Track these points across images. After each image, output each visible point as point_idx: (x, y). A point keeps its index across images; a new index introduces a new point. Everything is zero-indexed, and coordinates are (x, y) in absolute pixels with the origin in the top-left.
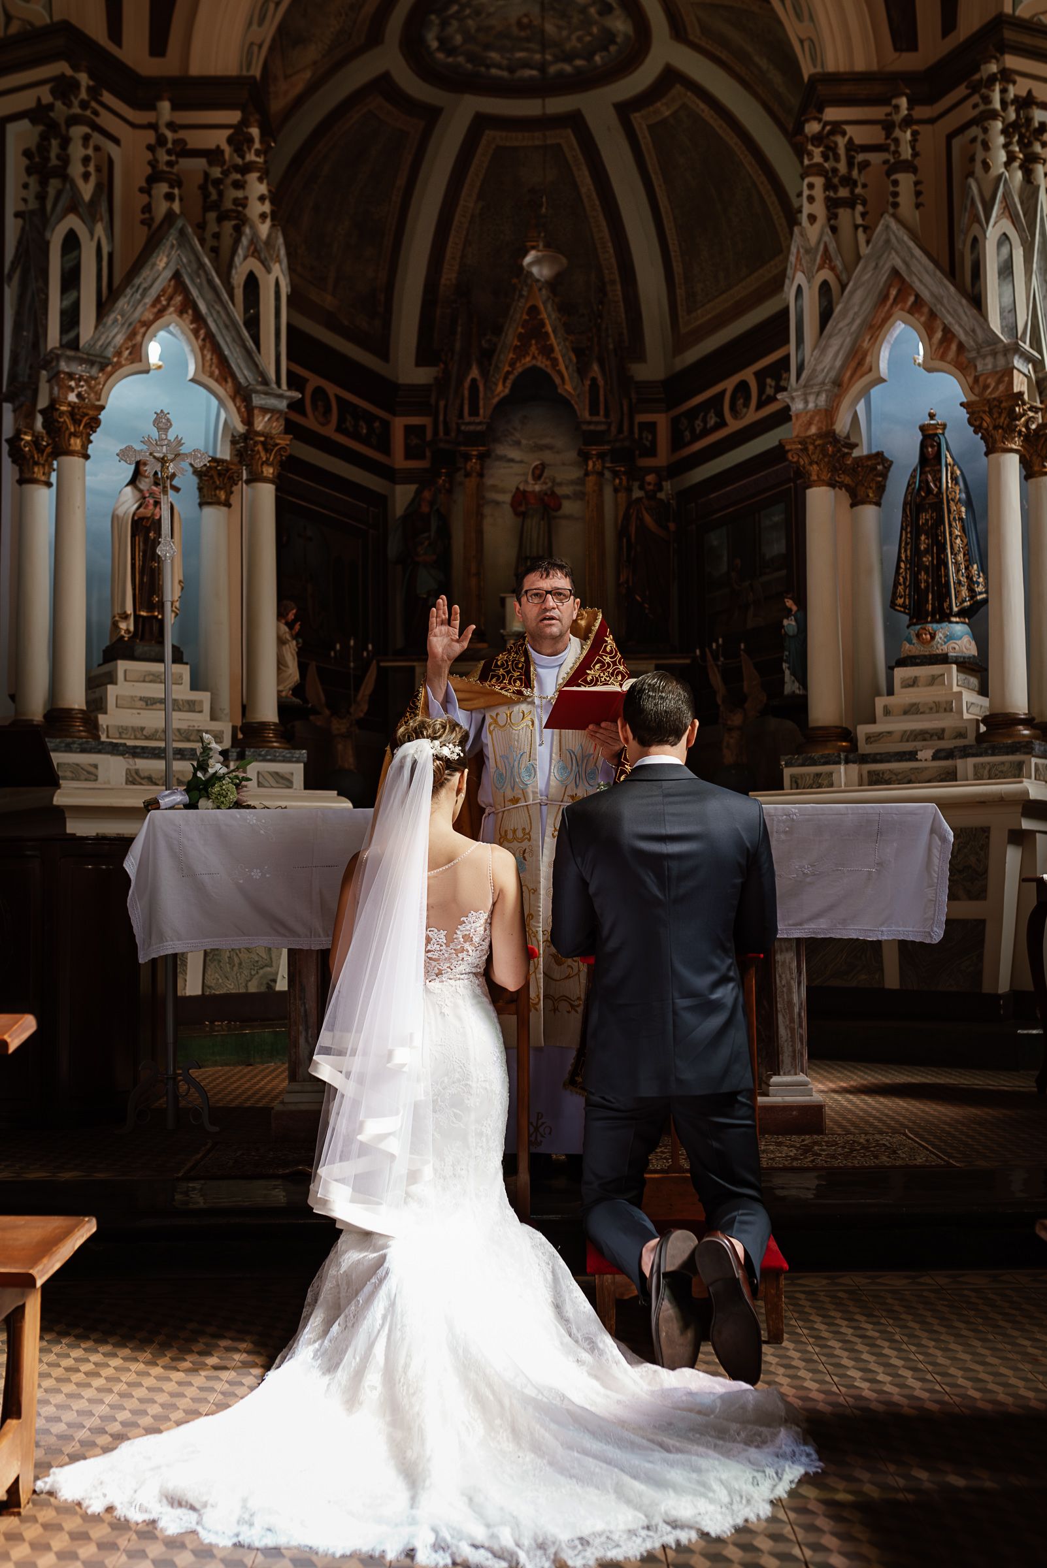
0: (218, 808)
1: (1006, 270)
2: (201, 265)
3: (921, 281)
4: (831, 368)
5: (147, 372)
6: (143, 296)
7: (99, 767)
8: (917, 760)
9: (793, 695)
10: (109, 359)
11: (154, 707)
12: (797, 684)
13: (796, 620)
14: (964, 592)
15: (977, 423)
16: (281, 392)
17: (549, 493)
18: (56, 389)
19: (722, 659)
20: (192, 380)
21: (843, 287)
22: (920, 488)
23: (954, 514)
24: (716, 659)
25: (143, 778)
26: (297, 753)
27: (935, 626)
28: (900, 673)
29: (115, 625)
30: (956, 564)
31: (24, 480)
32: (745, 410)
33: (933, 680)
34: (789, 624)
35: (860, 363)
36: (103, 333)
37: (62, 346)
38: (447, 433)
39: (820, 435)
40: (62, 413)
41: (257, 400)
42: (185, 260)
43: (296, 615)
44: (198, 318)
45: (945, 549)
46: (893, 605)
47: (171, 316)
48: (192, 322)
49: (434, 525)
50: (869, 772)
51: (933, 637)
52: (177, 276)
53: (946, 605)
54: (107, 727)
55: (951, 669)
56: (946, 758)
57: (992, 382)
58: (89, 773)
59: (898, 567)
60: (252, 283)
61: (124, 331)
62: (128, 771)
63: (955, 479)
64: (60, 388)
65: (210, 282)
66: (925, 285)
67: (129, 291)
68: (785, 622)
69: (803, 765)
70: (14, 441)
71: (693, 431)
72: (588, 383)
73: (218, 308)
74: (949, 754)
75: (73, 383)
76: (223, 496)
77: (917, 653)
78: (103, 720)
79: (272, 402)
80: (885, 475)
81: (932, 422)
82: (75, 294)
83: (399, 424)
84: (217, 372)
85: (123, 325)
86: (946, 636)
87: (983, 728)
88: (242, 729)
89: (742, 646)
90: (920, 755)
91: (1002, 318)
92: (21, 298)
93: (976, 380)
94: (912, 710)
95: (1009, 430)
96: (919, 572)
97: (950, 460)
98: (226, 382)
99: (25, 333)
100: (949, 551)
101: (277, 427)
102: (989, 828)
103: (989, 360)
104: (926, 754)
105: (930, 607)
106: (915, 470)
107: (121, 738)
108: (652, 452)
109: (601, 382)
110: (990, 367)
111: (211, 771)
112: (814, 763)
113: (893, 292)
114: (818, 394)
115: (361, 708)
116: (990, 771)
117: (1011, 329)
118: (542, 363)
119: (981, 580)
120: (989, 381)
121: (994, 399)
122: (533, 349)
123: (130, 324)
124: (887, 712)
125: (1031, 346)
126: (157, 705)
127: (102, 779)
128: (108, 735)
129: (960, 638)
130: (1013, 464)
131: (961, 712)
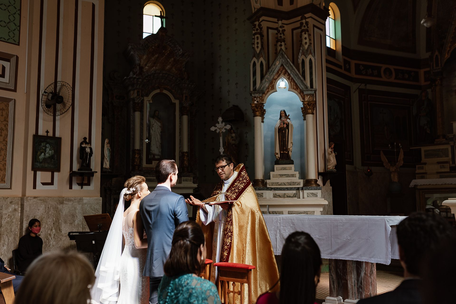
2: (288, 61)
5: (277, 91)
6: (273, 73)
7: (263, 194)
10: (265, 91)
20: (289, 91)
25: (277, 196)
26: (319, 188)
36: (262, 85)
37: (253, 90)
41: (305, 93)
42: (284, 61)
47: (282, 75)
48: (288, 76)
49: (426, 103)
52: (282, 65)
54: (269, 183)
58: (261, 195)
60: (303, 62)
61: (268, 83)
62: (273, 194)
64: (253, 101)
65: (290, 65)
67: (268, 73)
75: (256, 99)
78: (268, 181)
79: (310, 92)
83: (422, 72)
84: (295, 87)
85: (268, 81)
88: (306, 181)
107: (272, 185)
115: (400, 163)
123: (270, 81)
126: (284, 176)
127: (264, 197)
128: (269, 185)
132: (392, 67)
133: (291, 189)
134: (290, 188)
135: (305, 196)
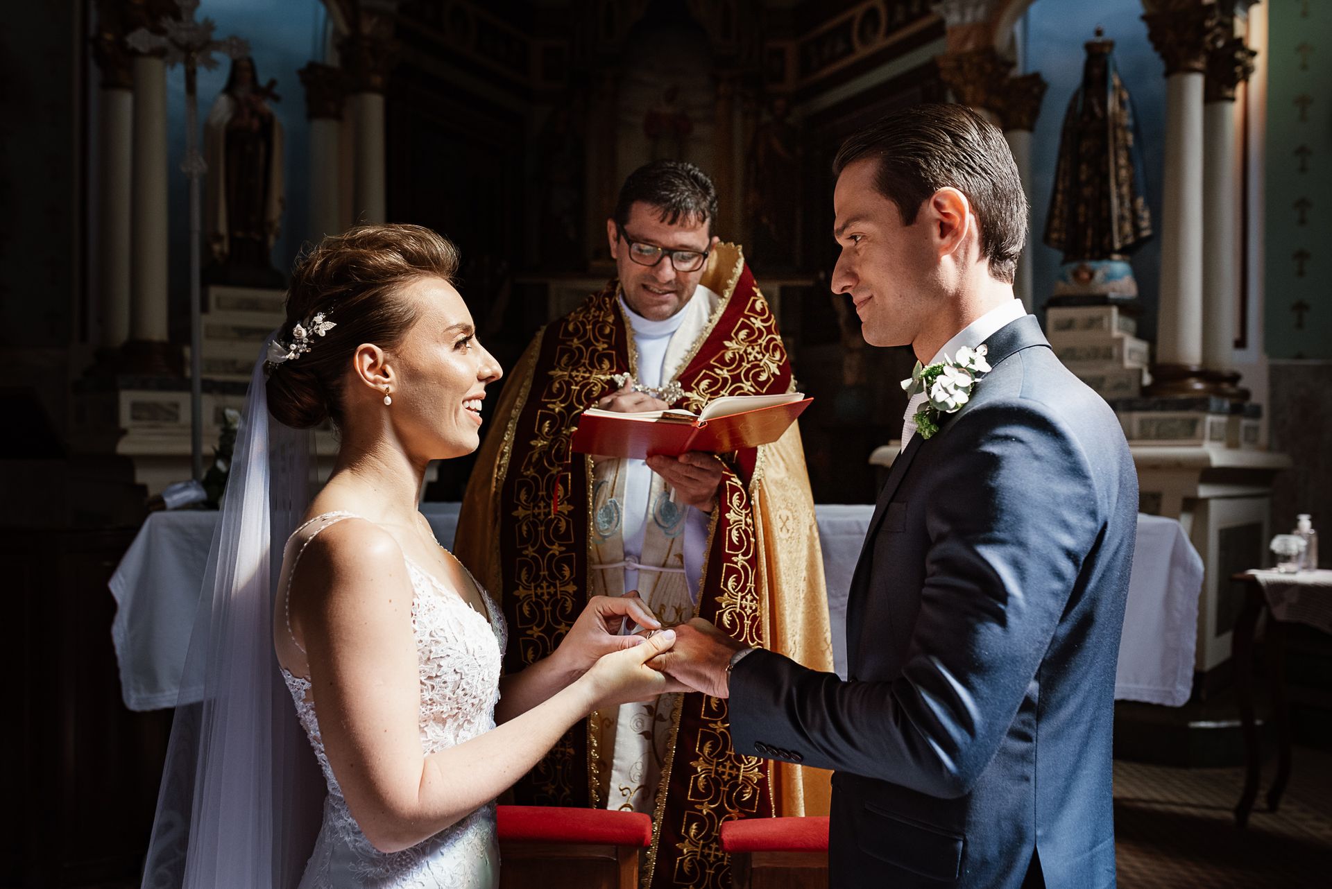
7: (181, 406)
14: (1128, 228)
15: (1158, 39)
17: (681, 116)
22: (1082, 112)
23: (1121, 142)
27: (1094, 263)
28: (1054, 314)
30: (1121, 197)
31: (109, 85)
32: (873, 37)
33: (1092, 323)
39: (977, 53)
45: (1108, 180)
46: (1046, 239)
51: (1092, 275)
53: (1106, 241)
54: (194, 359)
55: (1110, 315)
58: (168, 412)
59: (1054, 199)
63: (1122, 103)
70: (98, 41)
71: (820, 58)
72: (721, 8)
76: (334, 108)
77: (1072, 293)
78: (188, 352)
80: (1039, 98)
81: (1100, 40)
86: (1105, 276)
87: (1147, 380)
95: (1195, 49)
96: (1077, 205)
97: (1117, 82)
100: (1112, 182)
101: (386, 32)
102: (1162, 494)
105: (1089, 243)
106: (1077, 93)
114: (976, 6)
116: (1158, 428)
119: (1146, 215)
121: (1178, 12)
128: (195, 370)
129: (1121, 277)
130: (1195, 85)
131: (1121, 359)
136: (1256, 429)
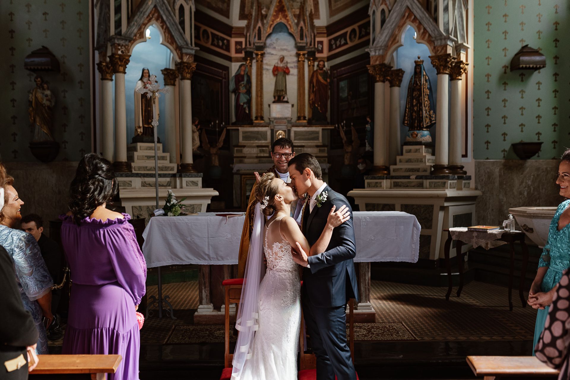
0: (175, 216)
1: (446, 9)
2: (164, 3)
3: (416, 11)
4: (384, 41)
5: (146, 41)
6: (144, 14)
7: (132, 182)
8: (410, 179)
9: (369, 151)
10: (132, 38)
11: (151, 159)
12: (370, 148)
13: (370, 126)
14: (428, 120)
15: (434, 63)
16: (192, 48)
17: (286, 67)
18: (114, 49)
19: (345, 128)
20: (162, 44)
21: (390, 11)
22: (414, 83)
23: (425, 93)
24: (343, 128)
25: (147, 184)
26: (200, 174)
27: (418, 131)
28: (405, 148)
29: (136, 130)
30: (426, 110)
31: (103, 79)
32: (354, 39)
33: (417, 151)
34: (368, 127)
35: (395, 39)
36: (129, 29)
37: (115, 34)
38: (250, 45)
39: (380, 65)
40: (116, 58)
41: (184, 51)
42: (158, 1)
43: (198, 122)
44: (163, 22)
45: (422, 105)
46: (403, 123)
47: (153, 21)
48: (161, 23)
49: (245, 79)
50: (394, 182)
51: (417, 135)
52: (155, 6)
53: (422, 124)
54: (135, 167)
55: (423, 147)
56: (420, 179)
57: (440, 49)
58: (129, 184)
59: (406, 110)
60: (182, 8)
61: (137, 27)
62: (142, 182)
63: (426, 81)
64: (115, 49)
65: (167, 9)
66: (418, 13)
67: (138, 14)
68: (367, 126)
69: (371, 179)
70: (99, 65)
71: (336, 45)
72: (299, 28)
73: (170, 18)
74: (421, 177)
75: (120, 47)
76: (172, 82)
77: (411, 141)
78: (133, 165)
79: (189, 51)
80: (402, 76)
81: (419, 60)
82: (119, 15)
83: (233, 41)
84: (170, 41)
85: (137, 25)
86: (421, 135)
87: (433, 169)
88: (180, 165)
89: (352, 124)
90: (411, 177)
91: (444, 26)
92: (100, 13)
93: (435, 47)
94: (409, 161)
95: (445, 67)
96: (413, 113)
97: (424, 73)
98: (173, 44)
99: (102, 27)
100: (423, 106)
101: (191, 60)
102: (433, 205)
103: (439, 41)
104: (413, 177)
105: (416, 125)
106: (412, 76)
107: (139, 170)
108: (321, 51)
109: (304, 28)
110: (439, 43)
111: (172, 203)
112: (375, 178)
113: (407, 14)
114: (380, 50)
115: (221, 144)
116: (434, 185)
117: (447, 30)
118: (284, 21)
119: (434, 116)
120: (439, 48)
121: (440, 55)
122: (280, 16)
123: (139, 25)
124: (400, 161)
125: (454, 36)
126: (152, 158)
127: (133, 186)
128: (135, 170)
129: (426, 136)
130: (446, 78)
131: (425, 162)
132: (210, 30)
133: (165, 176)
134: (164, 174)
135: (184, 184)
136: (469, 183)
